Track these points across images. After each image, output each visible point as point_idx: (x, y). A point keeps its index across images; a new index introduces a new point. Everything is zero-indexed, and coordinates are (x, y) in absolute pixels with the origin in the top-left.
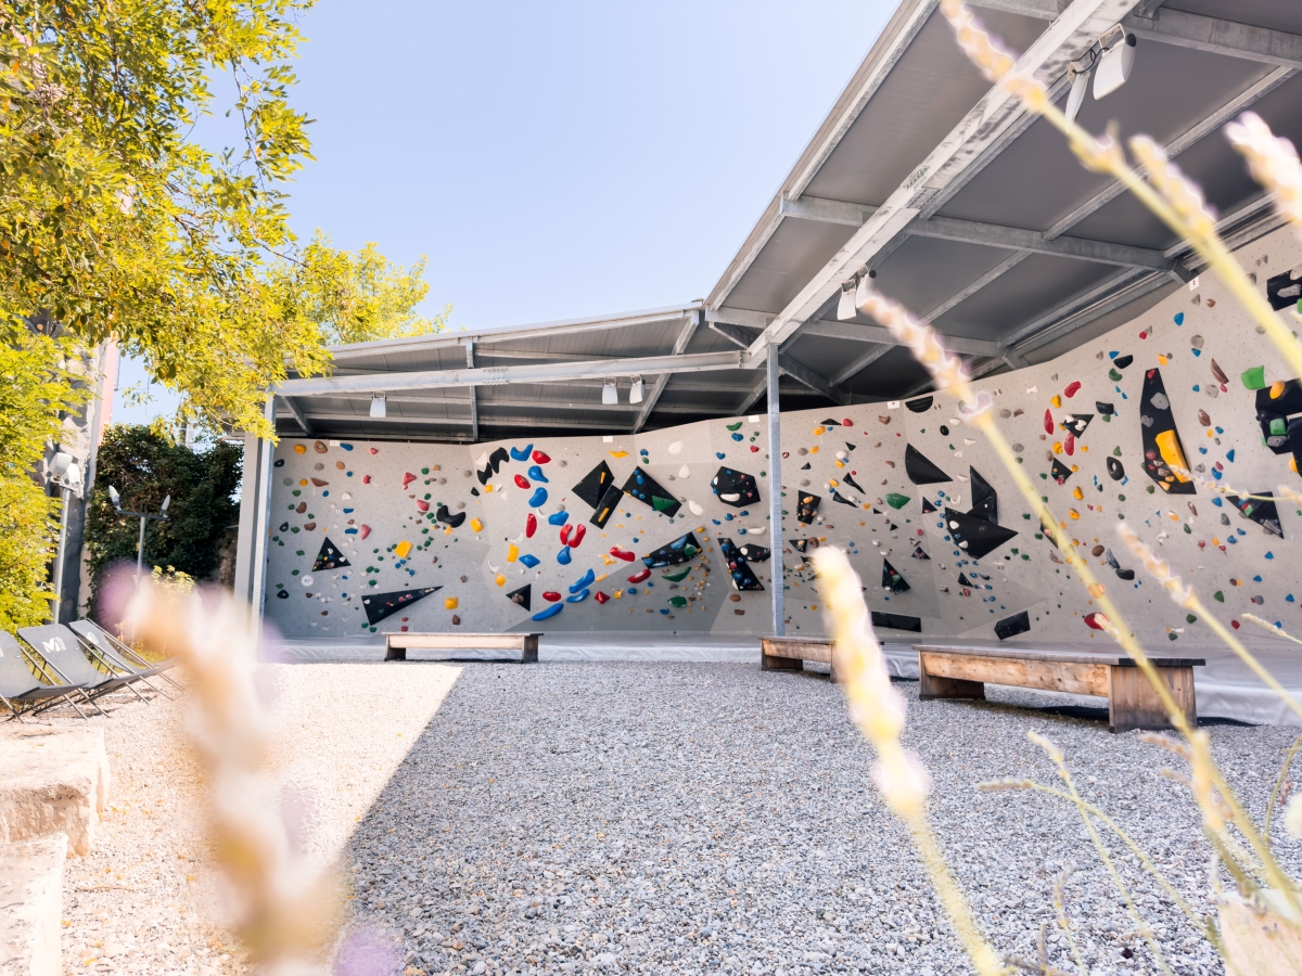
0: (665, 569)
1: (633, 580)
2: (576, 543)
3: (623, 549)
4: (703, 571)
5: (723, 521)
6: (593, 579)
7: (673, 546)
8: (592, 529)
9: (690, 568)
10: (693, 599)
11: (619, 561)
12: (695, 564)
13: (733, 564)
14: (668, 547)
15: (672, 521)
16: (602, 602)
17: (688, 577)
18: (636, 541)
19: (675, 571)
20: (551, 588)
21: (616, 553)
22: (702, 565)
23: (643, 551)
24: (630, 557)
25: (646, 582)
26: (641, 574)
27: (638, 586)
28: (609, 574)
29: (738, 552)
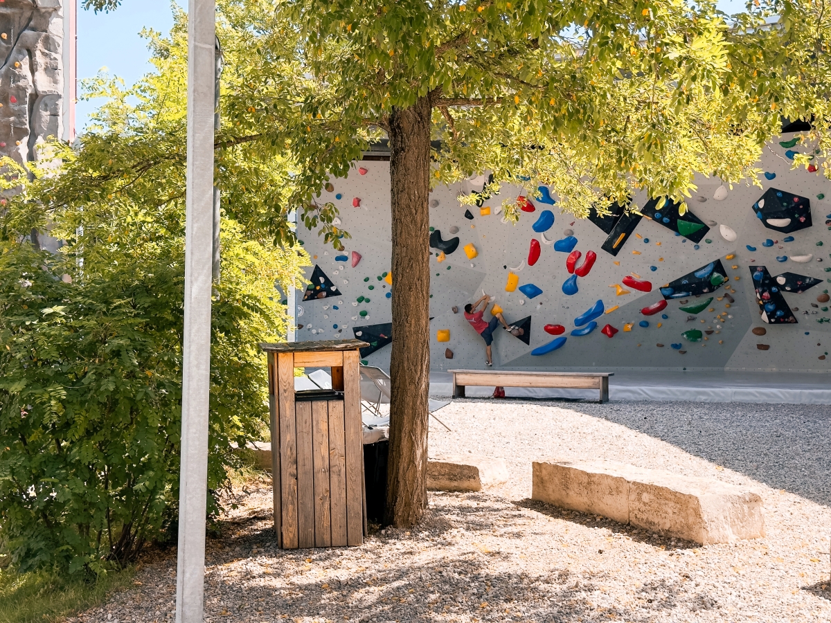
0: (684, 300)
1: (646, 312)
2: (585, 271)
3: (638, 278)
4: (726, 301)
5: (760, 247)
6: (602, 311)
7: (698, 275)
8: (603, 257)
9: (712, 299)
10: (709, 333)
11: (634, 291)
12: (718, 295)
13: (766, 294)
14: (691, 276)
15: (697, 248)
16: (611, 336)
17: (708, 308)
18: (654, 269)
19: (694, 302)
20: (554, 320)
21: (630, 282)
22: (726, 295)
23: (661, 280)
24: (646, 286)
25: (660, 314)
26: (656, 305)
27: (651, 319)
28: (620, 306)
29: (773, 281)
